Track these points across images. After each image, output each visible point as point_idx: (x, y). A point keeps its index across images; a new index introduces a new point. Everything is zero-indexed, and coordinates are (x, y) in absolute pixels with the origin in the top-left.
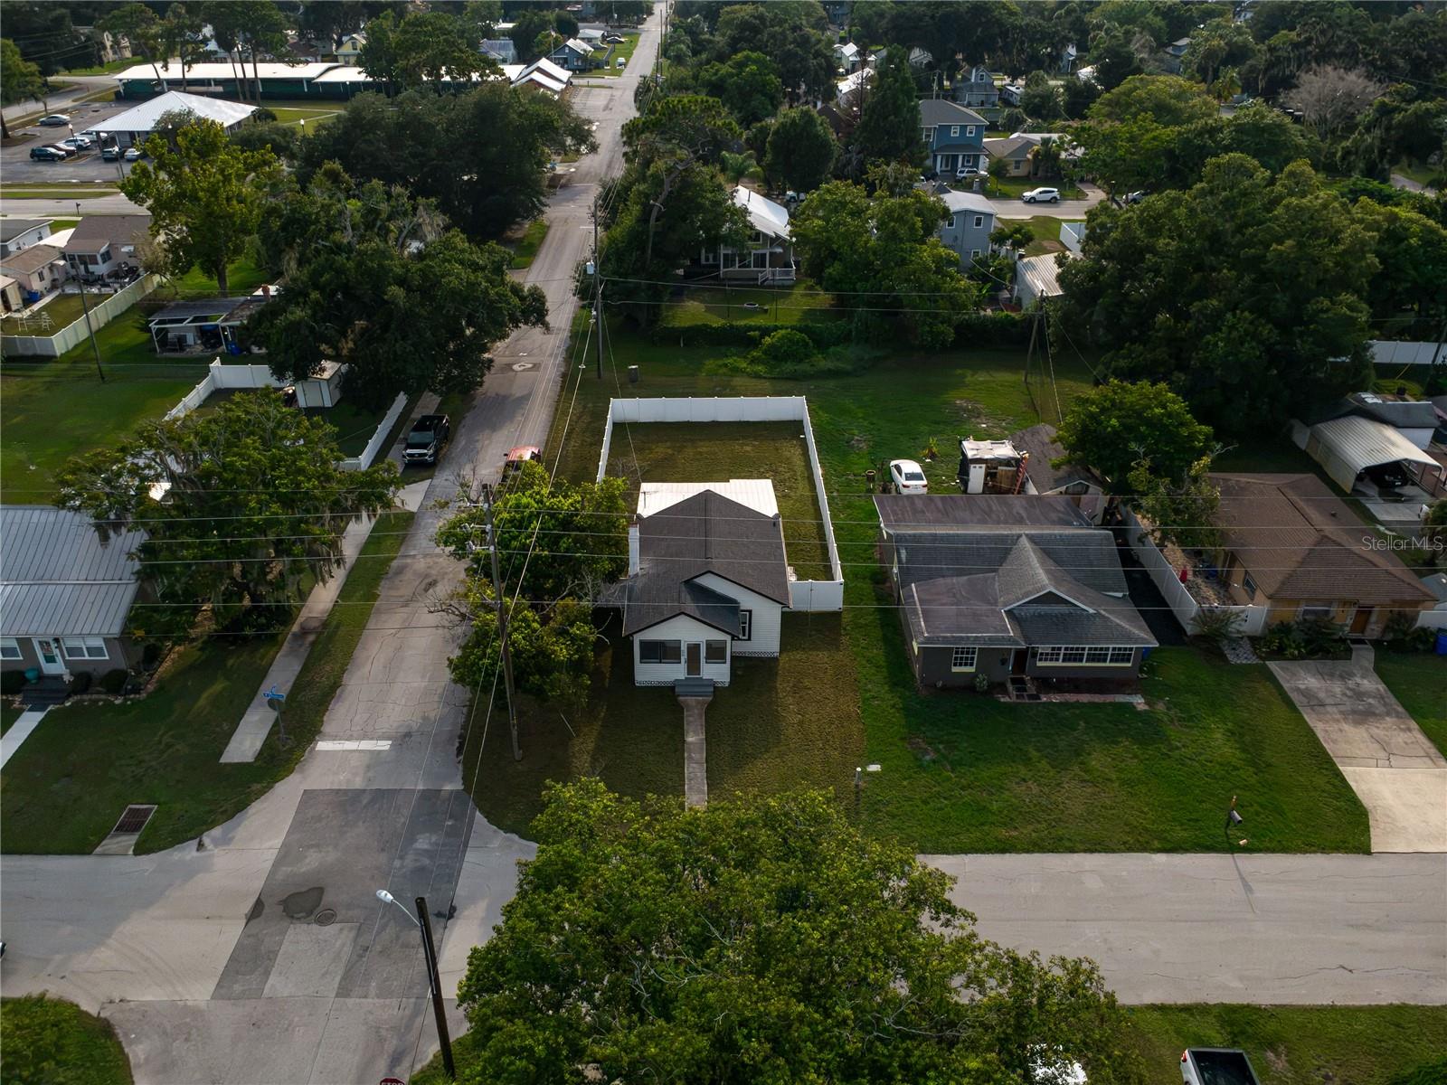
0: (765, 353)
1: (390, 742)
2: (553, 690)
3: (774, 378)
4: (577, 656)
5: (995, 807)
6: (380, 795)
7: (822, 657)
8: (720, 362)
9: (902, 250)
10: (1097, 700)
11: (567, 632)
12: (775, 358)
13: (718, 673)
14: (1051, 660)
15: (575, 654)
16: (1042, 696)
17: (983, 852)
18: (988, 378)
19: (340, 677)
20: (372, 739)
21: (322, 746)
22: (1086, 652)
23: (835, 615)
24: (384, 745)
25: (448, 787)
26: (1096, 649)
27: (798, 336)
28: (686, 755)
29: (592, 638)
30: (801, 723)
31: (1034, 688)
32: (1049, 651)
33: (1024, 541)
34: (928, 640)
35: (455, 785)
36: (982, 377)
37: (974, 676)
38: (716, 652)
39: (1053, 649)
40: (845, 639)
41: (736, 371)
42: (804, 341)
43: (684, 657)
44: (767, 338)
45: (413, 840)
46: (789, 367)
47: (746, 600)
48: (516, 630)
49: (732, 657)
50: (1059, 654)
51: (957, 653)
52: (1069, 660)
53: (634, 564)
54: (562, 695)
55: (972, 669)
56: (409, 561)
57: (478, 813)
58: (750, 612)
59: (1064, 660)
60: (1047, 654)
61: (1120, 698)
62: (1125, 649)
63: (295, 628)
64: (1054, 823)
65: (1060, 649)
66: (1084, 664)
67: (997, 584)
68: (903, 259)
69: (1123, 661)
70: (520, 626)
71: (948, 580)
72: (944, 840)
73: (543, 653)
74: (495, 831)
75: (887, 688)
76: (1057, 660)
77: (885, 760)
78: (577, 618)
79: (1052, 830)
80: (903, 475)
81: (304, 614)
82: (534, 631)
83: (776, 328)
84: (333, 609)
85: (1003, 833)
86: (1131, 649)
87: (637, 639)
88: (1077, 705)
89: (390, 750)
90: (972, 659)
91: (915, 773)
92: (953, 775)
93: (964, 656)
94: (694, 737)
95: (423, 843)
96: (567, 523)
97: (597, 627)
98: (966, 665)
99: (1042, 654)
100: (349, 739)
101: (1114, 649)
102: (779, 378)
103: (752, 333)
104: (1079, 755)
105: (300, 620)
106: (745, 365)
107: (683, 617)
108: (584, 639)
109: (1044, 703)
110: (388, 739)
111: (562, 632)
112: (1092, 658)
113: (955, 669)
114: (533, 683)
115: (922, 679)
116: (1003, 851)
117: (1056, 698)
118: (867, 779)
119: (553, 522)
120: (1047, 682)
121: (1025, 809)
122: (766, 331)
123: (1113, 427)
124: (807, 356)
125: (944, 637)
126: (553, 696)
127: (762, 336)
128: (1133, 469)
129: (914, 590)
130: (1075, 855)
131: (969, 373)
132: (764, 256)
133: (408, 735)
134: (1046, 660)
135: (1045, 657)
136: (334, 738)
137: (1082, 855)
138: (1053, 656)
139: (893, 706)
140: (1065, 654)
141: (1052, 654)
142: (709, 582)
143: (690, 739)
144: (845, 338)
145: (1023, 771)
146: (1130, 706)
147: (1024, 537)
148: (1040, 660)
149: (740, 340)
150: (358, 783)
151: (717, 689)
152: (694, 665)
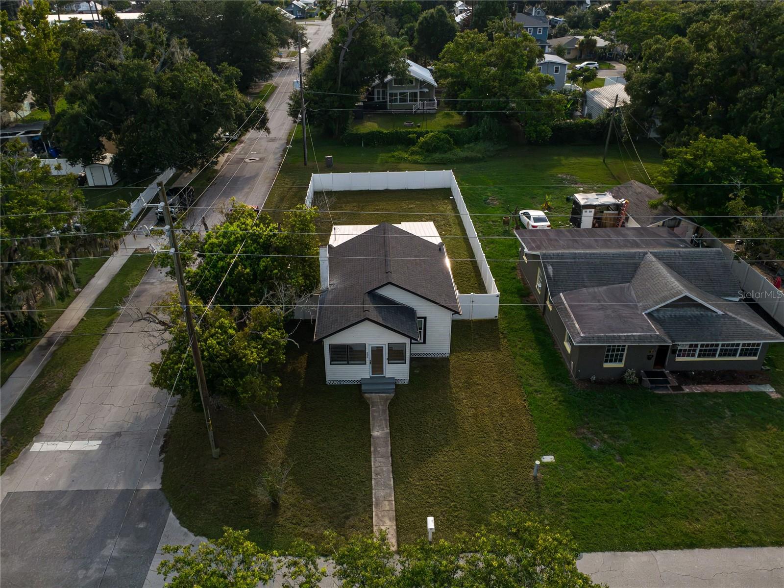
0: (421, 147)
1: (100, 442)
2: (246, 392)
3: (428, 163)
4: (267, 359)
5: (670, 497)
6: (80, 495)
7: (487, 356)
8: (390, 155)
9: (515, 73)
10: (733, 390)
11: (259, 337)
12: (428, 151)
13: (399, 372)
14: (688, 355)
15: (266, 357)
16: (684, 387)
17: (672, 548)
18: (577, 161)
19: (70, 382)
20: (83, 439)
21: (37, 447)
22: (719, 348)
23: (492, 322)
24: (94, 445)
25: (147, 487)
26: (728, 345)
27: (443, 136)
28: (372, 449)
29: (283, 342)
30: (475, 416)
31: (675, 380)
32: (687, 348)
33: (650, 257)
34: (584, 340)
35: (152, 485)
36: (573, 160)
37: (623, 371)
38: (397, 354)
39: (691, 346)
40: (504, 342)
41: (401, 159)
42: (448, 139)
43: (369, 359)
44: (421, 138)
45: (103, 546)
46: (437, 156)
47: (422, 308)
48: (212, 336)
49: (411, 359)
50: (695, 350)
51: (608, 351)
52: (704, 355)
53: (325, 280)
54: (254, 396)
55: (621, 365)
56: (147, 286)
57: (171, 514)
58: (425, 318)
59: (699, 356)
60: (685, 350)
61: (753, 388)
62: (754, 345)
63: (43, 341)
64: (733, 515)
65: (696, 346)
66: (717, 358)
67: (633, 292)
68: (517, 80)
69: (750, 355)
70: (217, 332)
71: (591, 290)
72: (630, 535)
73: (235, 357)
74: (186, 534)
75: (546, 383)
76: (693, 355)
77: (558, 450)
78: (269, 324)
79: (733, 521)
80: (532, 219)
81: (54, 329)
82: (231, 336)
83: (427, 132)
84: (78, 325)
85: (685, 526)
86: (758, 345)
87: (327, 343)
88: (716, 395)
89: (98, 450)
90: (622, 355)
91: (588, 463)
92: (624, 465)
93: (613, 353)
94: (379, 432)
95: (112, 549)
96: (267, 247)
97: (288, 332)
98: (616, 361)
99: (680, 350)
100: (64, 439)
101: (744, 345)
102: (432, 163)
103: (411, 136)
104: (734, 442)
105: (49, 334)
106: (407, 156)
107: (367, 322)
108: (276, 343)
109: (687, 394)
110: (99, 439)
111: (256, 337)
112: (724, 353)
113: (606, 365)
114: (227, 386)
115: (577, 375)
116: (691, 546)
117: (698, 389)
118: (545, 470)
119: (255, 245)
120: (685, 375)
121: (701, 499)
122: (420, 135)
123: (709, 168)
124: (450, 149)
125: (598, 337)
126: (245, 397)
127: (418, 137)
128: (730, 199)
129: (563, 298)
130: (765, 549)
131: (562, 158)
132: (416, 94)
133: (118, 434)
134: (684, 356)
135: (684, 353)
136: (51, 439)
137: (771, 548)
138: (690, 352)
139: (556, 399)
140: (701, 350)
141: (689, 350)
142: (389, 292)
143: (376, 433)
144: (476, 138)
145: (689, 461)
146: (764, 396)
147: (649, 253)
148: (679, 356)
149: (404, 141)
150: (61, 486)
151: (398, 387)
152: (377, 366)
